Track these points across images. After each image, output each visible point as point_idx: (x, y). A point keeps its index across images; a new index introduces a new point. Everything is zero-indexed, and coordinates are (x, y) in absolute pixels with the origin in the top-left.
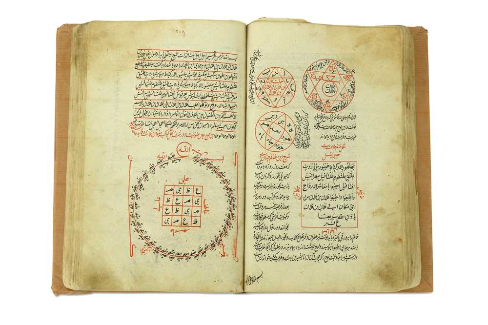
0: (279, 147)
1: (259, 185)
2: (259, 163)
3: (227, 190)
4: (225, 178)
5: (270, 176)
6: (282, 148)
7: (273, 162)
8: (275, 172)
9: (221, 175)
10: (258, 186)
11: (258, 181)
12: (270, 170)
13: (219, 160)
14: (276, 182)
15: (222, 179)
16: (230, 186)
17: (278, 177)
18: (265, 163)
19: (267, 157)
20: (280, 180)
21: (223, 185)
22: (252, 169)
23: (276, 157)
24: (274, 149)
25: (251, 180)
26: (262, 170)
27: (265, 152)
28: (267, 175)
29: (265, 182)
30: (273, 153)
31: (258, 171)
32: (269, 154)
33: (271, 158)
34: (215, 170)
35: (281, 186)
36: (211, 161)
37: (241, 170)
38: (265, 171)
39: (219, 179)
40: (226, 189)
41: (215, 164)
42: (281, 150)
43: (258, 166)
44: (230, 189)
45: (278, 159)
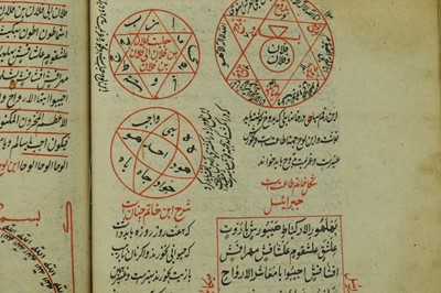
0: (165, 188)
1: (122, 274)
2: (121, 225)
3: (50, 287)
4: (43, 261)
5: (145, 254)
6: (172, 190)
7: (152, 223)
8: (156, 245)
9: (34, 254)
10: (119, 276)
11: (119, 266)
12: (144, 240)
13: (29, 219)
14: (161, 266)
15: (37, 262)
16: (55, 279)
17: (163, 255)
18: (134, 224)
19: (139, 210)
20: (168, 262)
21: (40, 277)
22: (105, 239)
23: (159, 210)
24: (155, 192)
25: (105, 264)
26: (128, 240)
27: (134, 198)
28: (139, 252)
29: (135, 267)
30: (150, 201)
31: (120, 243)
32: (143, 204)
33: (148, 213)
34: (21, 242)
35: (172, 275)
36: (10, 223)
37: (81, 242)
38: (135, 243)
39: (32, 264)
40: (46, 284)
41: (20, 229)
42: (170, 193)
43: (119, 230)
44: (57, 285)
45: (164, 213)
